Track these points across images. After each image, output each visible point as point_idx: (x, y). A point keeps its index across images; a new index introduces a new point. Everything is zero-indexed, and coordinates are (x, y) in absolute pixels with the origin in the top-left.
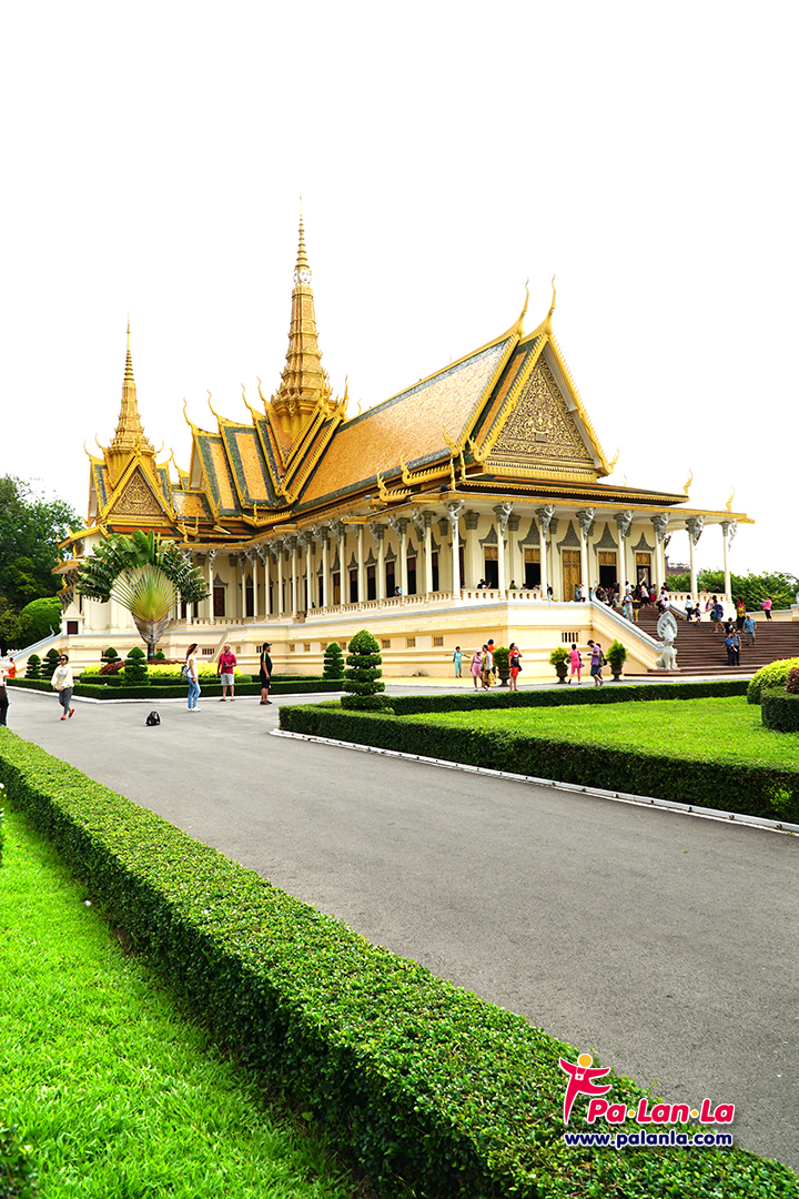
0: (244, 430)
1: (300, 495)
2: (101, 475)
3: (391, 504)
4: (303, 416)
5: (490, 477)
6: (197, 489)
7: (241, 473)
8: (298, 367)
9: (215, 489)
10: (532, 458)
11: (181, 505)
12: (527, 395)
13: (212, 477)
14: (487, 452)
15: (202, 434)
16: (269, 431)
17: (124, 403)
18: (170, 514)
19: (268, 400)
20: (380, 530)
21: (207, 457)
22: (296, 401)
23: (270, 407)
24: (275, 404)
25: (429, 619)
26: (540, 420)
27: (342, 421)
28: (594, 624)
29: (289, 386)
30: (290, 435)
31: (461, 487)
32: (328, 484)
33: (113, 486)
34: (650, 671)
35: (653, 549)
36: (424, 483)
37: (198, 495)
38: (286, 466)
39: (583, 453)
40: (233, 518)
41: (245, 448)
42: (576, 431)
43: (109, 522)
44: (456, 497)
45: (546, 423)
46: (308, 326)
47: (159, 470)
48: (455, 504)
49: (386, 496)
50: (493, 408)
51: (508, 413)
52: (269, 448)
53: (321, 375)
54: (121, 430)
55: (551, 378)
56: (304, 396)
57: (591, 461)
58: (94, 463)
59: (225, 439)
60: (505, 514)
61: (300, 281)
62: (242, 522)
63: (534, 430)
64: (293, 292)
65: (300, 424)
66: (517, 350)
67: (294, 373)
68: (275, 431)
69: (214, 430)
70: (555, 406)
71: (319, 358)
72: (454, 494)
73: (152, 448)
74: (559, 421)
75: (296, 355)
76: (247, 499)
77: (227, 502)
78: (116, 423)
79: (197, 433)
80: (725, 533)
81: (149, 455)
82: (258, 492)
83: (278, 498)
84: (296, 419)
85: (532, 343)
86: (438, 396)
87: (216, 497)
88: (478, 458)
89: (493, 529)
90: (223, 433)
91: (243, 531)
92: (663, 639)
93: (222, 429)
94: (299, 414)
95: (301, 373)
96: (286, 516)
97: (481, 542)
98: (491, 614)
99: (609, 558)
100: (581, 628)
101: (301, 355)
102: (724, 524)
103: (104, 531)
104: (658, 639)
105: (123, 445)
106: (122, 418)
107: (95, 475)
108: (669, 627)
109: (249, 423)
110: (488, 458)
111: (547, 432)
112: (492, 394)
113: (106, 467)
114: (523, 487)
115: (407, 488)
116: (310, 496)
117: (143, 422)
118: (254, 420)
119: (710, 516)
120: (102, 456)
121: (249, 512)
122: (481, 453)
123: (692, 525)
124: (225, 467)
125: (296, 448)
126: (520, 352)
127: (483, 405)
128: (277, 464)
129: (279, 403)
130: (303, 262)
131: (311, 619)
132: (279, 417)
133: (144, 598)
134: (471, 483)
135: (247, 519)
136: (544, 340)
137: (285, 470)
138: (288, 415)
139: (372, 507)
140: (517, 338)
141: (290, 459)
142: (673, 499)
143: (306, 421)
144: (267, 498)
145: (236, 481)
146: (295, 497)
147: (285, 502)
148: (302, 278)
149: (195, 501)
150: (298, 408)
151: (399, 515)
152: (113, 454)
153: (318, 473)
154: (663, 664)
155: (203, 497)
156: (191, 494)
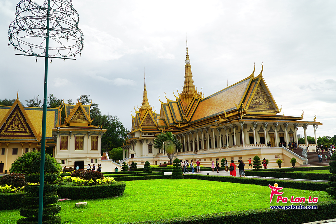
0: (174, 102)
1: (191, 119)
2: (139, 116)
3: (223, 122)
4: (190, 98)
5: (249, 115)
6: (162, 118)
7: (174, 114)
8: (187, 85)
9: (168, 118)
10: (258, 109)
11: (159, 123)
12: (256, 93)
13: (167, 115)
14: (247, 108)
15: (164, 104)
16: (180, 102)
17: (144, 97)
18: (157, 125)
19: (180, 94)
20: (220, 129)
21: (165, 110)
22: (188, 94)
23: (180, 96)
24: (182, 95)
25: (237, 152)
26: (260, 99)
27: (201, 99)
28: (283, 153)
29: (185, 90)
30: (186, 103)
31: (243, 118)
32: (198, 116)
33: (142, 118)
34: (301, 165)
35: (294, 132)
36: (231, 117)
37: (163, 120)
38: (186, 111)
39: (272, 107)
40: (173, 126)
41: (175, 107)
42: (270, 101)
43: (141, 128)
44: (242, 121)
45: (262, 100)
46: (190, 74)
47: (153, 114)
48: (242, 123)
49: (221, 120)
50: (247, 96)
51: (252, 98)
52: (181, 107)
53: (194, 87)
54: (143, 104)
55: (262, 88)
56: (189, 93)
57: (274, 109)
58: (137, 112)
59: (169, 105)
60: (255, 124)
61: (187, 63)
62: (175, 127)
63: (259, 102)
64: (185, 66)
65: (189, 100)
66: (253, 81)
67: (187, 87)
68: (182, 102)
69: (166, 102)
70: (264, 95)
71: (193, 82)
72: (242, 120)
73: (151, 108)
74: (265, 99)
75: (187, 82)
76: (176, 121)
77: (171, 122)
78: (142, 102)
79: (162, 104)
80: (314, 128)
81: (150, 110)
82: (179, 118)
83: (184, 120)
84: (188, 99)
85: (256, 79)
86: (230, 93)
87: (168, 120)
88: (245, 110)
89: (251, 128)
90: (169, 104)
91: (176, 129)
92: (304, 157)
93: (169, 103)
94: (188, 98)
95: (188, 87)
96: (187, 125)
97: (248, 132)
98: (256, 151)
99: (282, 135)
100: (280, 154)
101: (188, 82)
102: (314, 125)
103: (141, 130)
104: (302, 157)
105: (144, 108)
106: (144, 101)
107: (137, 116)
108: (305, 153)
109: (175, 100)
110: (248, 110)
111: (262, 102)
112: (247, 93)
113: (140, 113)
114: (258, 117)
115: (226, 118)
116: (194, 119)
117: (149, 101)
118: (177, 100)
119: (310, 123)
120: (139, 111)
121: (177, 124)
122: (246, 108)
123: (305, 125)
124: (170, 112)
125: (188, 107)
126: (253, 82)
127: (244, 96)
128: (183, 111)
129: (183, 95)
130: (188, 58)
131: (199, 152)
132: (183, 98)
133: (169, 148)
134: (245, 117)
135: (177, 126)
136: (261, 78)
137: (186, 113)
138: (186, 98)
139: (218, 123)
140: (252, 78)
141: (187, 109)
142: (299, 119)
143: (190, 99)
144: (181, 120)
145: (173, 116)
146: (189, 120)
147: (187, 121)
148: (188, 62)
149: (162, 121)
150: (188, 96)
151: (225, 125)
152: (141, 110)
153: (195, 113)
154: (305, 163)
155: (164, 120)
156: (161, 120)
